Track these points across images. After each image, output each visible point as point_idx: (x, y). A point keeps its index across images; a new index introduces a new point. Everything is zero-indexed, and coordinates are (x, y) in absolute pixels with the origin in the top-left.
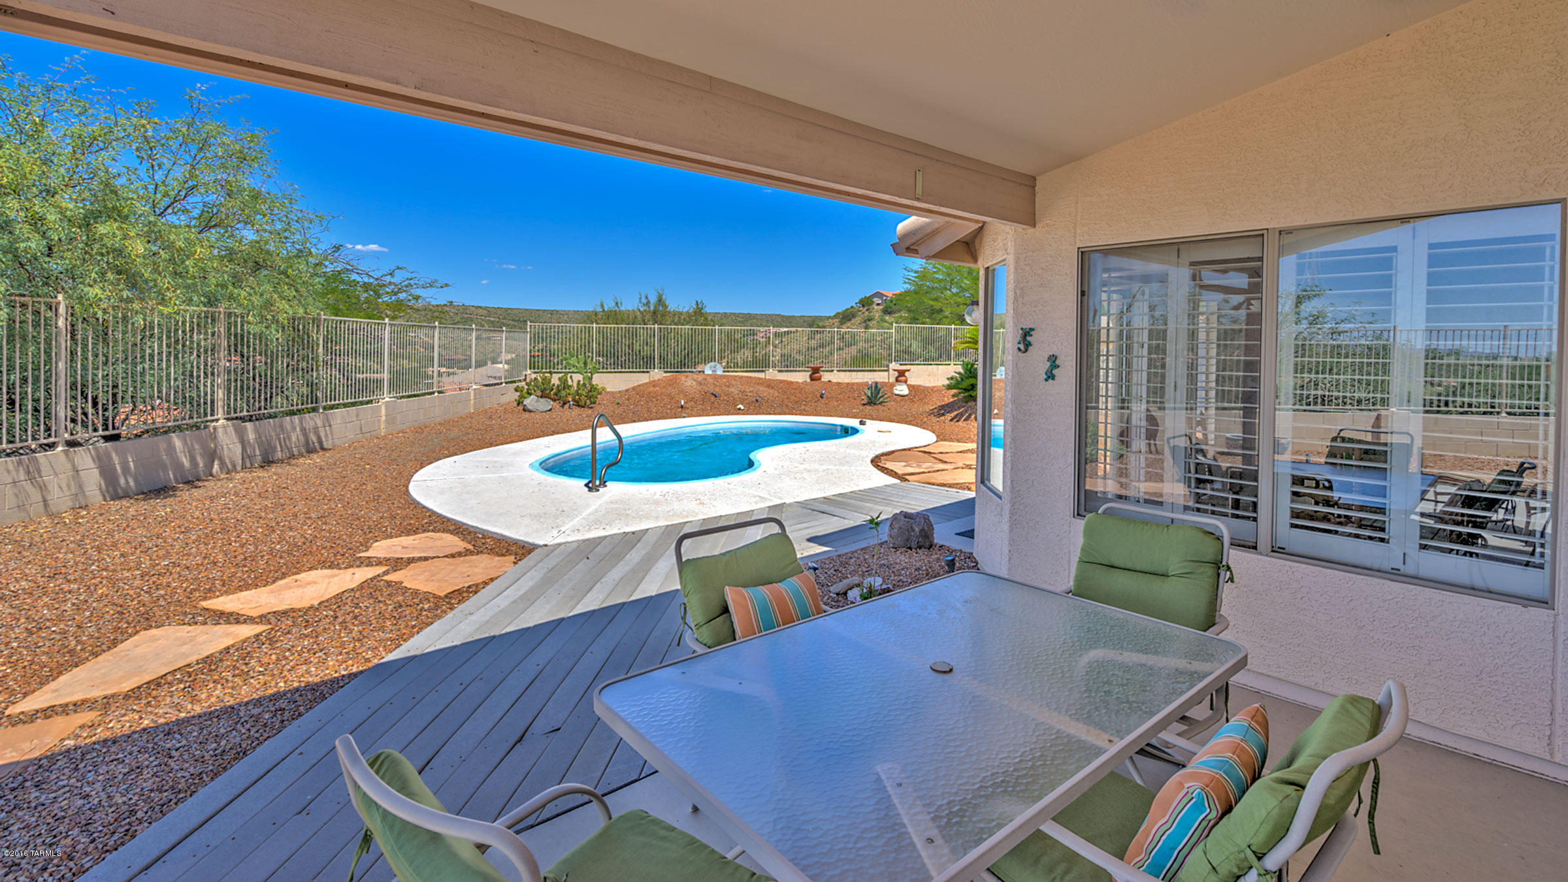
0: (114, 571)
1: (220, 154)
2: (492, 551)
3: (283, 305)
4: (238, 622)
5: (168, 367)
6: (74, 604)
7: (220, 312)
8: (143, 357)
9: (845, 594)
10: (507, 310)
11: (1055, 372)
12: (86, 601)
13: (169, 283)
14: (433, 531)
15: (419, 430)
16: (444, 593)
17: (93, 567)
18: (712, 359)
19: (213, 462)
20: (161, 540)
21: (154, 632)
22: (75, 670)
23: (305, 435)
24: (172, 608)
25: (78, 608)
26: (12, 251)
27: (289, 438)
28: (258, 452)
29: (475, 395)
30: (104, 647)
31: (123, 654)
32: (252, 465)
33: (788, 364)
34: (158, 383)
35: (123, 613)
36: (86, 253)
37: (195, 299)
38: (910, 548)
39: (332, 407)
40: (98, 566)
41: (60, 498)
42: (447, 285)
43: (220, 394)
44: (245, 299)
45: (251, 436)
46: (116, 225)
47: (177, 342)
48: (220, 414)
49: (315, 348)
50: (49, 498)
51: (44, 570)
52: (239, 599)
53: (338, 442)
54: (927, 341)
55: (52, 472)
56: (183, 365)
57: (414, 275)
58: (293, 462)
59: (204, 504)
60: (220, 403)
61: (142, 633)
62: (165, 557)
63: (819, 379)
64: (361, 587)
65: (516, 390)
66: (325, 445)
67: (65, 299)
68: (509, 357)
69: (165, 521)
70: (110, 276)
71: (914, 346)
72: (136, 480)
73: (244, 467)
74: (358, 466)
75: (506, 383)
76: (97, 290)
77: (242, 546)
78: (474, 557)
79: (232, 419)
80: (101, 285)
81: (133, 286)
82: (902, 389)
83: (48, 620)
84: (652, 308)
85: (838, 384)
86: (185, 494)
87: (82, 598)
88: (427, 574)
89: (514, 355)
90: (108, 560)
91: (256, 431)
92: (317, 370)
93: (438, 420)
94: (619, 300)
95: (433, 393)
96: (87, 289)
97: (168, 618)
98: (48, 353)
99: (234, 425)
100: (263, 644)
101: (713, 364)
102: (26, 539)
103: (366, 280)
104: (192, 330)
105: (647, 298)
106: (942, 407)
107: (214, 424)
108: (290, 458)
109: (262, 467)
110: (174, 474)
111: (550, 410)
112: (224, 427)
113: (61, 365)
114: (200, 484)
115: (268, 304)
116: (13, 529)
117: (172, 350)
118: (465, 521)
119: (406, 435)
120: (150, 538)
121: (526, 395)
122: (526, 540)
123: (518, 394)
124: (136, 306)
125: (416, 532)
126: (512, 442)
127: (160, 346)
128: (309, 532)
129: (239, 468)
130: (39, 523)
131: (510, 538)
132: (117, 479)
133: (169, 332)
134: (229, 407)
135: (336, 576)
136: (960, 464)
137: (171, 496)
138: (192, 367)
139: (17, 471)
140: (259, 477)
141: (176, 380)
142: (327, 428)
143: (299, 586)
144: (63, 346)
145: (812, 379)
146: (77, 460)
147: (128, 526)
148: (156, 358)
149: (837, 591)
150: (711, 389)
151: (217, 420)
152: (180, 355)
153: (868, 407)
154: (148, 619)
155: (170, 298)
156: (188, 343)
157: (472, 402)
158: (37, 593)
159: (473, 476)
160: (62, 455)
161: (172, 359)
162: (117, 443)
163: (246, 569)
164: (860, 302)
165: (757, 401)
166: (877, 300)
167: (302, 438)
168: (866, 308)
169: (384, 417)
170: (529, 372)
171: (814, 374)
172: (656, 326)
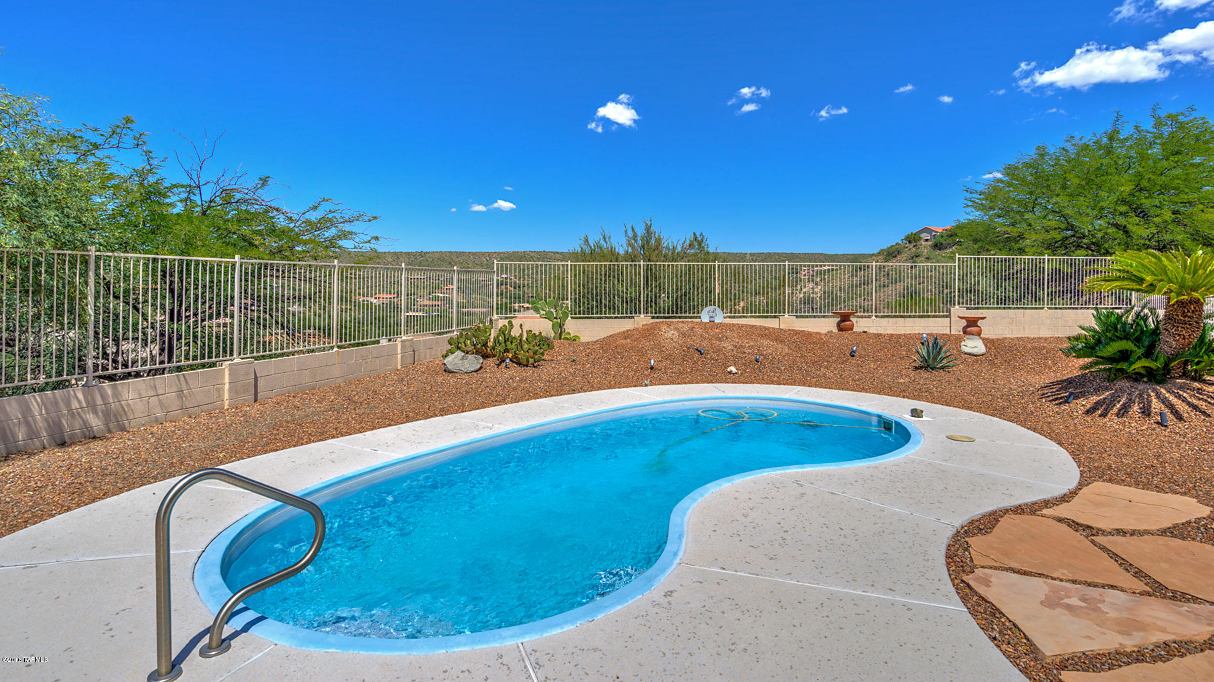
18: (711, 302)
23: (51, 421)
27: (11, 427)
29: (402, 347)
33: (809, 307)
42: (375, 218)
54: (1000, 278)
57: (336, 208)
63: (851, 328)
71: (983, 282)
82: (974, 346)
84: (640, 240)
85: (878, 336)
93: (339, 381)
94: (607, 235)
95: (332, 348)
101: (712, 308)
105: (633, 230)
106: (1064, 386)
108: (6, 456)
111: (481, 368)
142: (104, 407)
145: (840, 329)
150: (697, 342)
153: (924, 374)
157: (399, 356)
164: (906, 239)
165: (757, 361)
166: (925, 236)
168: (912, 245)
169: (227, 386)
170: (495, 317)
171: (843, 321)
172: (642, 263)
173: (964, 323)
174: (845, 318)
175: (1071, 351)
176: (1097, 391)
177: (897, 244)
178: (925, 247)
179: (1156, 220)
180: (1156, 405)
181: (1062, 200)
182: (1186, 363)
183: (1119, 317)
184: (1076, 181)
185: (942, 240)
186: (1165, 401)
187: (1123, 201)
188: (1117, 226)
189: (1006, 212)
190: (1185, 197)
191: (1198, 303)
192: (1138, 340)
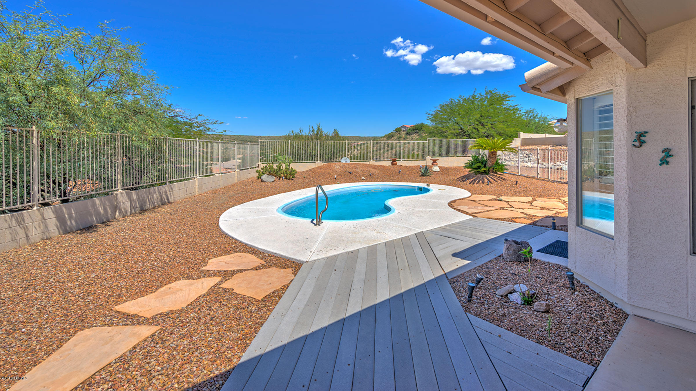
0: (64, 282)
1: (117, 55)
2: (277, 265)
3: (150, 131)
4: (139, 323)
5: (92, 164)
6: (38, 309)
7: (118, 135)
8: (79, 159)
9: (507, 296)
10: (238, 136)
11: (669, 159)
12: (46, 306)
13: (92, 119)
14: (239, 252)
15: (214, 192)
16: (262, 297)
17: (51, 280)
18: (344, 156)
19: (116, 212)
20: (90, 260)
21: (87, 332)
22: (34, 369)
23: (161, 196)
24: (97, 311)
25: (40, 312)
26: (7, 102)
27: (153, 198)
28: (138, 205)
29: (237, 174)
30: (55, 346)
31: (66, 353)
32: (135, 212)
33: (377, 158)
34: (87, 172)
35: (68, 316)
36: (47, 103)
37: (106, 128)
38: (520, 262)
39: (173, 182)
40: (54, 279)
41: (35, 234)
42: (222, 123)
43: (119, 177)
44: (131, 128)
45: (135, 197)
46: (62, 88)
47: (96, 151)
48: (119, 187)
49: (165, 153)
50: (29, 235)
51: (23, 282)
52: (138, 304)
53: (176, 199)
55: (31, 221)
56: (100, 162)
57: (207, 118)
58: (156, 210)
59: (113, 236)
60: (119, 181)
61: (79, 333)
62: (92, 272)
63: (396, 164)
64: (209, 293)
65: (257, 172)
66: (171, 200)
67: (36, 128)
68: (240, 156)
69: (92, 247)
70: (60, 116)
72: (76, 222)
73: (131, 213)
74: (189, 212)
75: (250, 168)
76: (53, 123)
77: (135, 263)
78: (268, 269)
79: (125, 189)
80: (56, 120)
81: (73, 122)
82: (436, 169)
83: (20, 322)
84: (316, 132)
85: (406, 166)
86: (102, 230)
87: (43, 304)
88: (245, 282)
89: (242, 156)
90: (60, 274)
91: (137, 194)
92: (166, 164)
93: (222, 187)
94: (301, 130)
96: (48, 122)
97: (95, 320)
98: (28, 157)
99: (126, 193)
100: (157, 343)
101: (345, 158)
102: (16, 260)
103: (186, 120)
104: (104, 145)
105: (312, 128)
106: (464, 177)
107: (116, 192)
108: (153, 208)
109: (140, 213)
110: (96, 218)
111: (274, 181)
112: (121, 193)
113: (35, 164)
114: (110, 224)
115: (142, 132)
116: (10, 253)
117: (94, 155)
118: (256, 246)
119: (208, 195)
120: (83, 258)
121: (262, 174)
122: (295, 258)
123: (258, 174)
124: (74, 132)
125: (230, 253)
126: (261, 198)
127: (88, 153)
128: (171, 253)
129: (129, 214)
130: (24, 249)
131: (285, 257)
132: (66, 223)
133: (93, 146)
134: (123, 183)
135: (192, 284)
136: (497, 207)
137: (95, 231)
138: (105, 163)
139: (11, 220)
140: (140, 219)
141: (96, 170)
142: (171, 192)
143: (172, 293)
144: (36, 153)
145: (393, 165)
146: (45, 213)
147: (72, 251)
148: (86, 160)
149: (501, 294)
150: (348, 170)
151: (118, 190)
152: (98, 157)
153: (424, 177)
154: (82, 320)
155: (93, 128)
156: (102, 151)
157: (236, 178)
158: (17, 300)
159: (250, 218)
160: (37, 212)
161: (94, 159)
162: (67, 204)
163: (139, 279)
164: (395, 130)
165: (370, 175)
166: (403, 129)
167: (159, 197)
168: (398, 133)
169: (197, 186)
170: (260, 163)
171: (394, 162)
172: (318, 141)
173: (432, 161)
174: (394, 161)
175: (466, 167)
176: (473, 178)
177: (392, 132)
178: (403, 134)
179: (486, 127)
180: (486, 180)
181: (459, 119)
182: (493, 169)
183: (477, 157)
184: (463, 113)
185: (410, 131)
186: (488, 179)
187: (477, 120)
188: (475, 128)
189: (441, 123)
190: (494, 120)
191: (496, 152)
192: (482, 163)
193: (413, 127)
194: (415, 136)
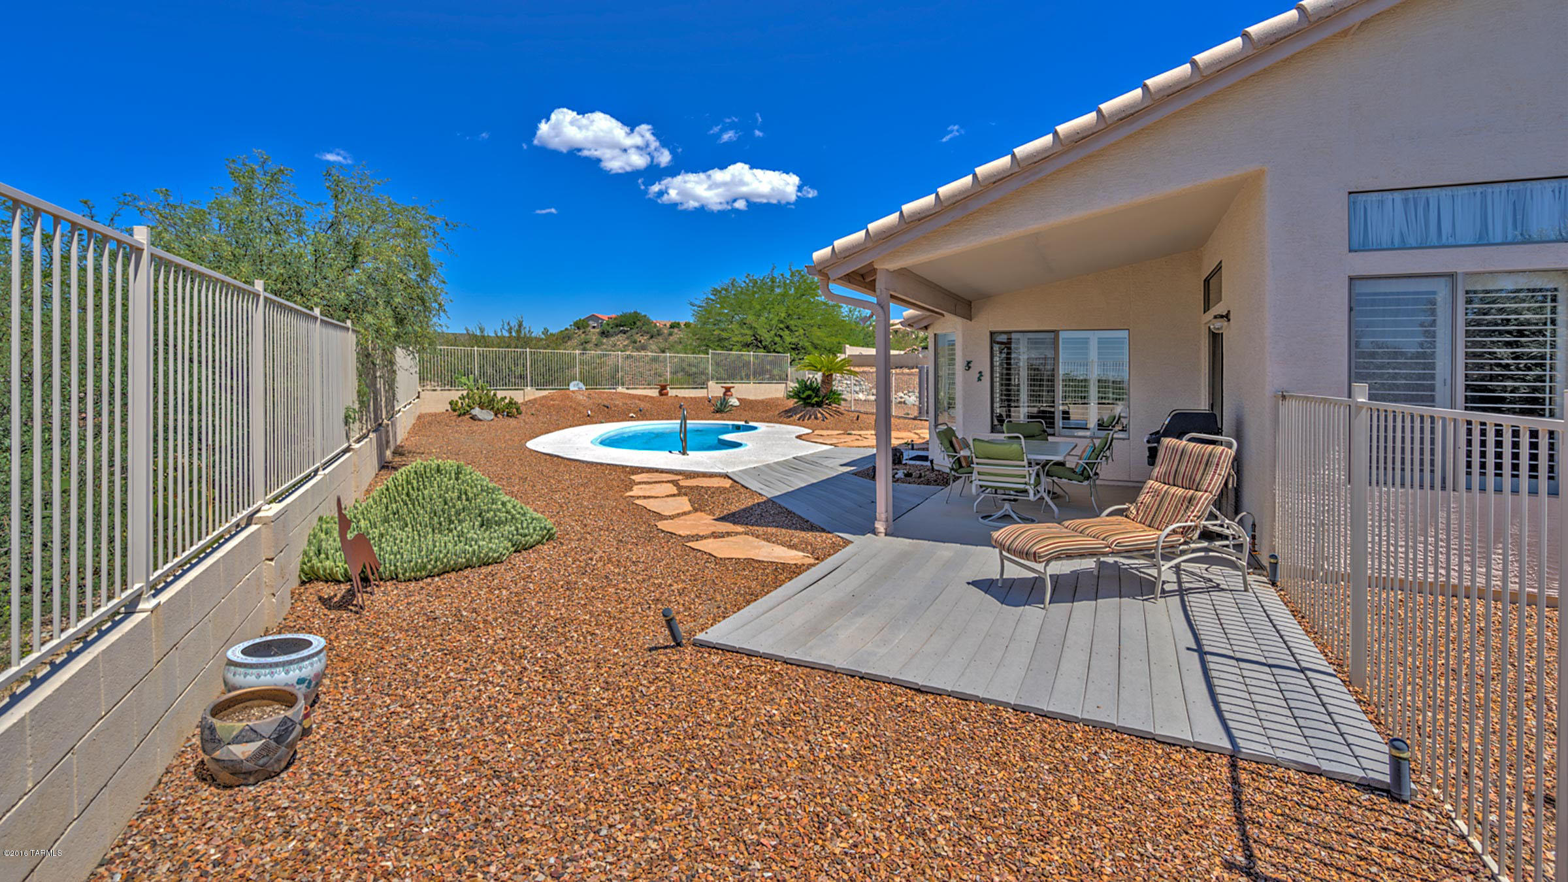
11: (981, 378)
18: (574, 379)
63: (667, 394)
82: (734, 401)
101: (576, 382)
106: (788, 410)
111: (502, 420)
145: (661, 394)
164: (574, 325)
165: (641, 411)
166: (593, 323)
168: (581, 331)
171: (663, 390)
172: (476, 348)
173: (724, 390)
174: (663, 388)
175: (789, 397)
176: (801, 411)
177: (566, 329)
178: (593, 334)
180: (819, 415)
182: (828, 399)
183: (806, 382)
185: (609, 329)
186: (822, 414)
187: (781, 322)
188: (777, 335)
191: (831, 375)
192: (812, 391)
193: (615, 319)
194: (621, 340)
